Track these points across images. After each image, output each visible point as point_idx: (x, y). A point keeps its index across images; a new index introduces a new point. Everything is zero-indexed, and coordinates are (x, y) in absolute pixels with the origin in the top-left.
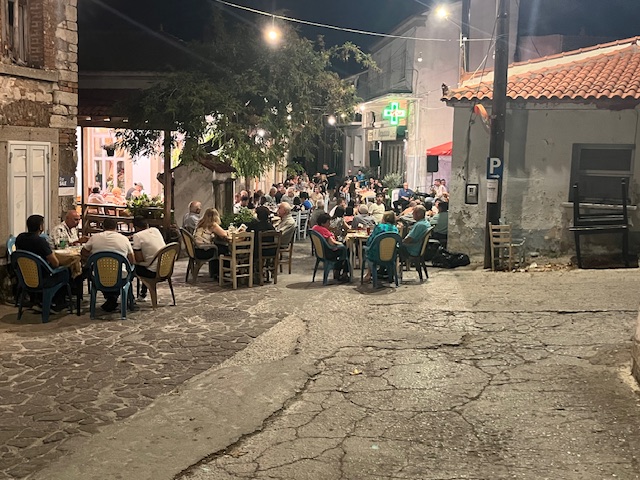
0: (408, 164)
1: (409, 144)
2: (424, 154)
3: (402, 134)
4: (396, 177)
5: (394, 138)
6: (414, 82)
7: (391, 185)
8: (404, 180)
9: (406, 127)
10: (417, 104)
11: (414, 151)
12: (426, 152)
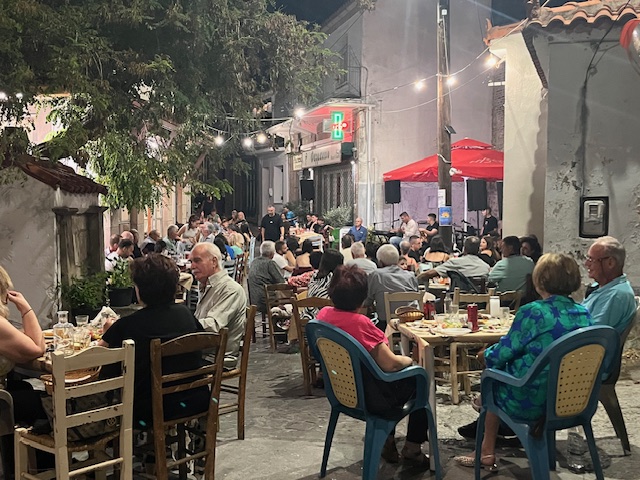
0: (359, 193)
1: (359, 167)
2: (380, 179)
3: (348, 155)
4: (343, 211)
5: (338, 160)
6: (363, 83)
7: (337, 222)
8: (353, 215)
9: (353, 145)
10: (369, 114)
11: (365, 175)
12: (381, 177)
